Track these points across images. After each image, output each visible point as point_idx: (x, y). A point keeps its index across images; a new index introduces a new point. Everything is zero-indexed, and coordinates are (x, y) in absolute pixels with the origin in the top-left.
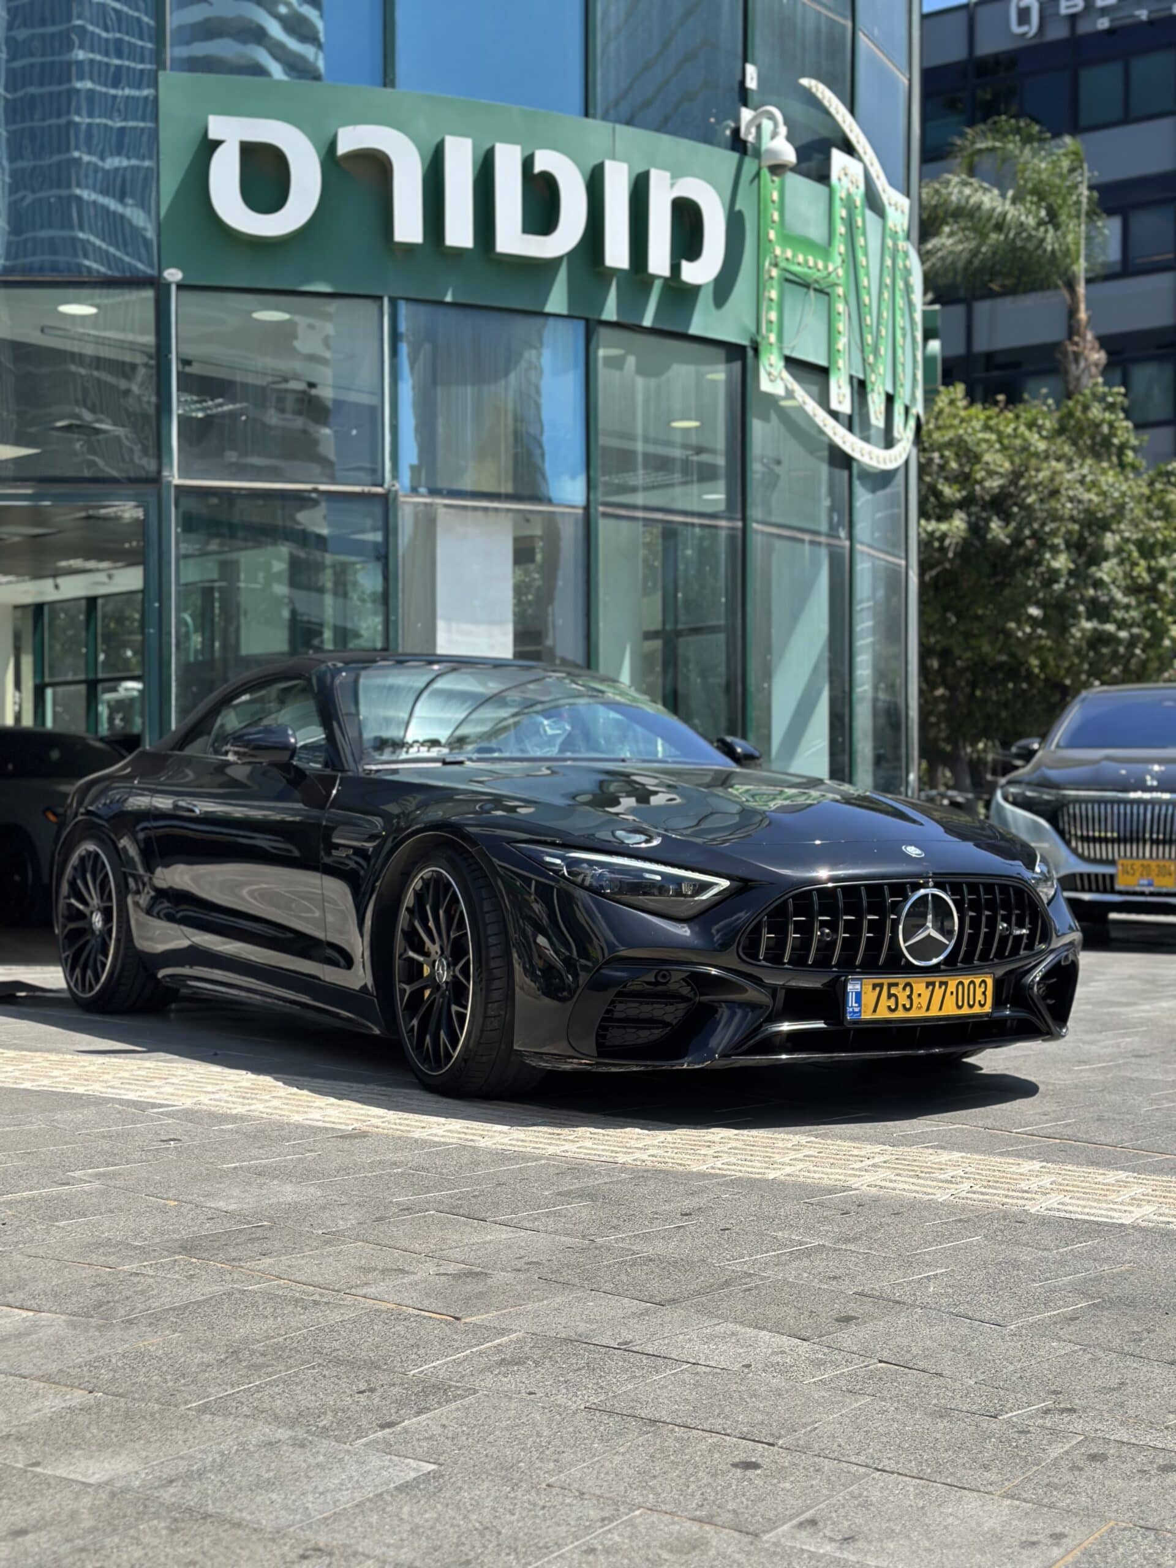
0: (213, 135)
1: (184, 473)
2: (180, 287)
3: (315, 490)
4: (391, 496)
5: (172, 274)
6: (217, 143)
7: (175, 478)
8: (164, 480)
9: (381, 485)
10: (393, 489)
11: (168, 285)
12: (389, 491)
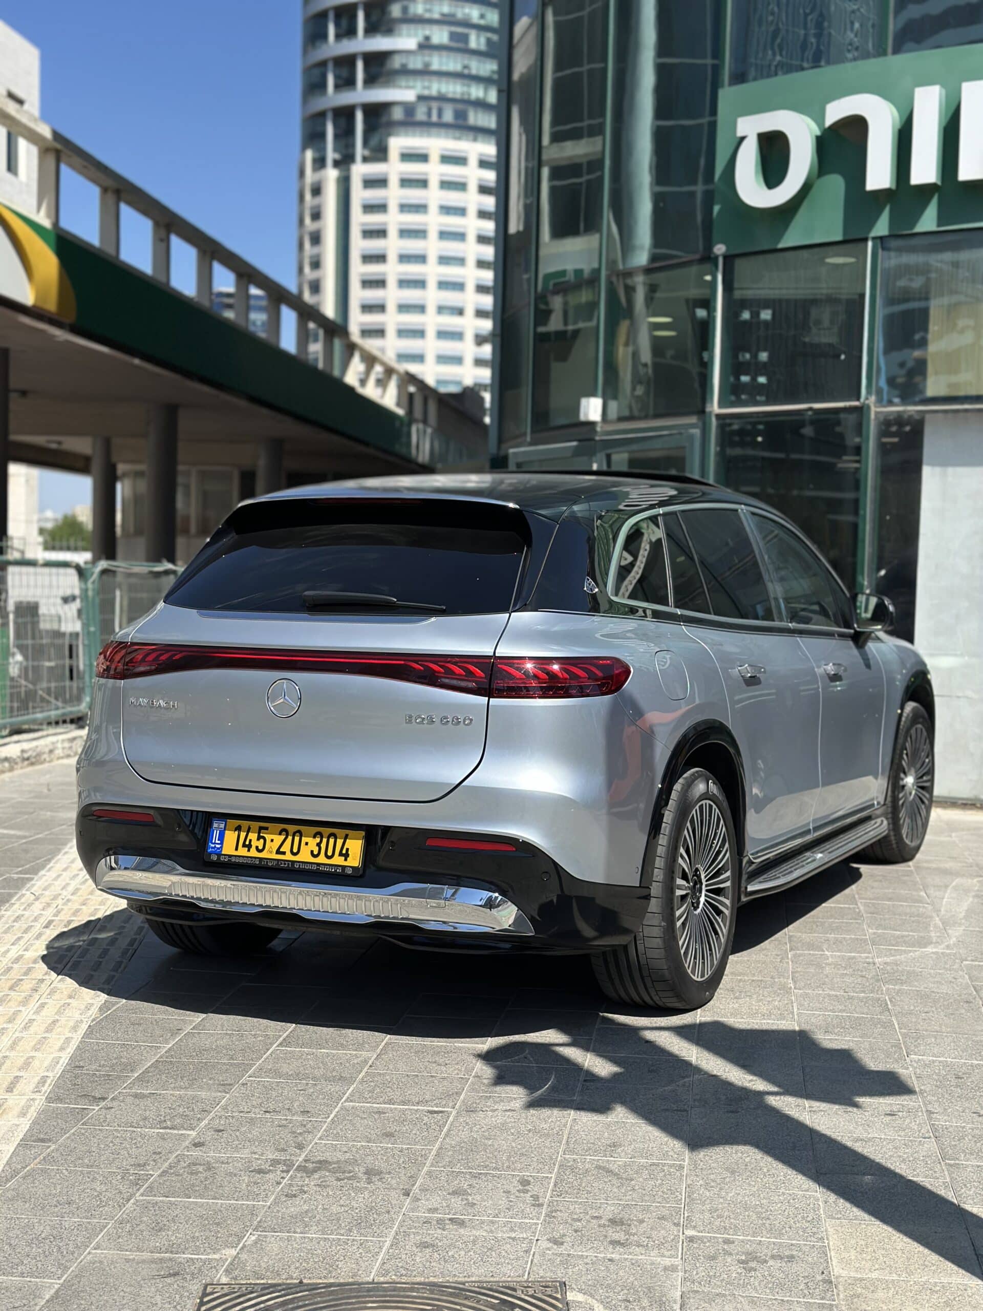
0: (740, 133)
1: (721, 405)
2: (726, 257)
3: (811, 409)
4: (865, 409)
5: (719, 249)
6: (743, 139)
7: (715, 407)
8: (708, 409)
9: (858, 399)
10: (867, 402)
11: (717, 257)
12: (864, 403)
